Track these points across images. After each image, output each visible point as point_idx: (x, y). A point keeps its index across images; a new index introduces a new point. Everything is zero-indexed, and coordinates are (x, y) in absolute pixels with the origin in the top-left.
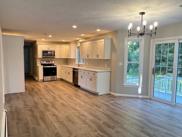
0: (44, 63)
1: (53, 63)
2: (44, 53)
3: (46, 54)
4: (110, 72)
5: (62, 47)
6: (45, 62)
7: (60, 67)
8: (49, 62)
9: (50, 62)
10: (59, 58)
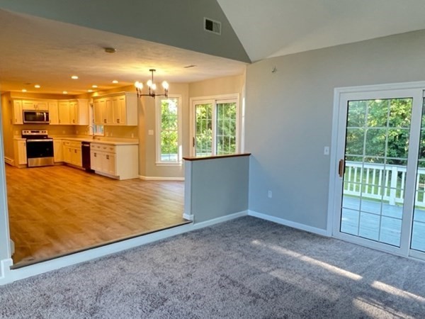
0: (27, 134)
1: (46, 134)
2: (27, 116)
3: (31, 117)
4: (138, 145)
5: (62, 103)
6: (30, 132)
7: (60, 141)
8: (38, 132)
9: (41, 132)
10: (58, 124)
